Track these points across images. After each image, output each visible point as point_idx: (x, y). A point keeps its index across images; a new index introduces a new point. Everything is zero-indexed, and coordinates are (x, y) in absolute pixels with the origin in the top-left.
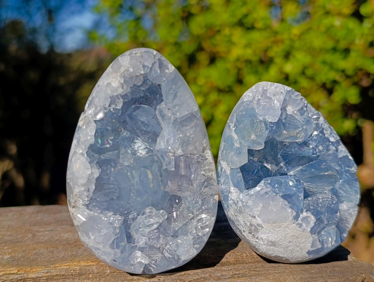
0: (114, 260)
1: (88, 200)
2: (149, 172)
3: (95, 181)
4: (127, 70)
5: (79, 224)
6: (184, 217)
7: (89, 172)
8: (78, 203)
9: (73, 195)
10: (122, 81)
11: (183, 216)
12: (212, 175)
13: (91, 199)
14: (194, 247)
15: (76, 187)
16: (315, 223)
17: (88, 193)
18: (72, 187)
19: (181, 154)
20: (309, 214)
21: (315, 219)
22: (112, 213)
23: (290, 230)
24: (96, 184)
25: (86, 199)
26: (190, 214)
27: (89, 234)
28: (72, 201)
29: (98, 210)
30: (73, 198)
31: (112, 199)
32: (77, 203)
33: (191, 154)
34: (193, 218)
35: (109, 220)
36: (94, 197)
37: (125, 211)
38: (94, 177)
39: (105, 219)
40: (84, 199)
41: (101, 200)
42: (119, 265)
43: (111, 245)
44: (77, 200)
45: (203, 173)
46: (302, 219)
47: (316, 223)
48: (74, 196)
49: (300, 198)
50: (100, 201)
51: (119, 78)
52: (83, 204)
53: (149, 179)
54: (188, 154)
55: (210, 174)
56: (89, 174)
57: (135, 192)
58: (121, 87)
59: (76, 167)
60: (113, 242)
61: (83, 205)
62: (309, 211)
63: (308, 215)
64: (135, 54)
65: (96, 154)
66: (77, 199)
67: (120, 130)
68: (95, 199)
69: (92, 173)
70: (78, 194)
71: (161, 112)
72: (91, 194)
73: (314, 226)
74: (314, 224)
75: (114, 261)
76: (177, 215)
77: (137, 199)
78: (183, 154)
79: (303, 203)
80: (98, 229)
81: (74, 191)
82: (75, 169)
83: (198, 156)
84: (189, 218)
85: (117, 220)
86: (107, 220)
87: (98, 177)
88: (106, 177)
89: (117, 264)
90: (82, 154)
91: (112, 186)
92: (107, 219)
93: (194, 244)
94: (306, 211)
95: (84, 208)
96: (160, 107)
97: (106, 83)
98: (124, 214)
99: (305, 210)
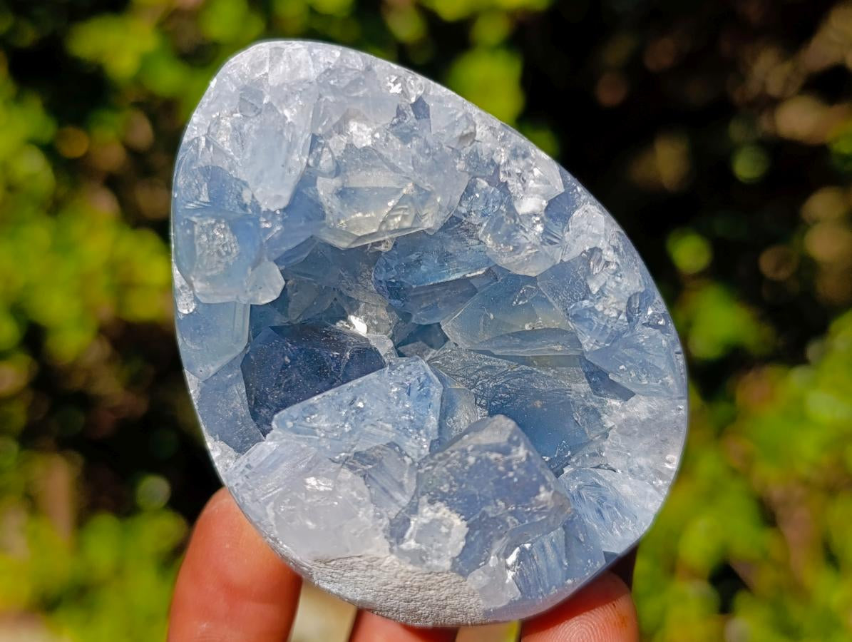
16: (467, 536)
20: (443, 511)
21: (465, 523)
23: (386, 574)
46: (420, 532)
47: (473, 539)
49: (406, 458)
62: (441, 501)
63: (439, 515)
73: (464, 548)
74: (463, 544)
79: (418, 474)
94: (431, 502)
99: (425, 499)
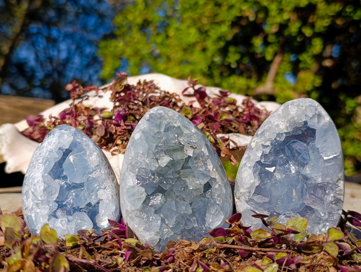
2: (294, 190)
4: (293, 118)
7: (252, 181)
8: (242, 198)
10: (288, 125)
13: (250, 198)
15: (242, 188)
17: (249, 194)
19: (319, 182)
24: (255, 189)
25: (247, 198)
33: (327, 183)
38: (255, 185)
44: (241, 196)
48: (240, 193)
51: (286, 123)
53: (293, 195)
54: (325, 183)
55: (339, 197)
56: (252, 183)
58: (286, 128)
59: (244, 175)
61: (245, 200)
64: (302, 106)
65: (259, 165)
69: (254, 182)
72: (251, 195)
78: (321, 182)
81: (240, 190)
87: (257, 186)
88: (263, 187)
90: (250, 167)
95: (245, 202)
97: (276, 123)
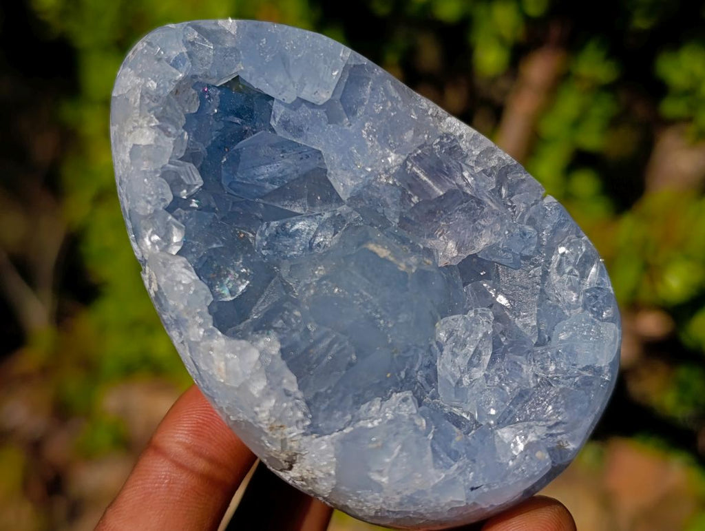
0: (472, 489)
1: (305, 414)
2: (372, 246)
3: (284, 363)
4: (146, 93)
5: (334, 482)
6: (527, 288)
7: (255, 355)
8: (292, 440)
9: (266, 434)
10: (155, 122)
11: (522, 287)
12: (499, 159)
13: (308, 403)
14: (603, 321)
15: (257, 409)
17: (291, 399)
18: (251, 420)
19: (400, 162)
22: (377, 401)
25: (300, 415)
26: (532, 272)
27: (371, 480)
28: (275, 448)
29: (344, 415)
30: (272, 441)
31: (351, 364)
32: (290, 444)
33: (420, 148)
34: (546, 274)
35: (384, 417)
36: (311, 396)
37: (399, 374)
38: (273, 356)
39: (376, 423)
40: (294, 420)
41: (329, 388)
42: (493, 488)
43: (435, 461)
44: (283, 437)
45: (480, 169)
48: (270, 433)
50: (329, 391)
51: (144, 123)
52: (303, 431)
53: (385, 260)
54: (415, 151)
55: (497, 161)
56: (259, 359)
57: (383, 313)
58: (162, 134)
59: (219, 369)
60: (434, 450)
61: (304, 434)
66: (282, 434)
67: (242, 235)
68: (317, 395)
69: (263, 352)
70: (273, 419)
71: (285, 124)
72: (300, 395)
75: (474, 491)
76: (507, 296)
77: (400, 321)
78: (404, 157)
80: (378, 447)
81: (260, 422)
82: (222, 378)
83: (438, 140)
84: (538, 279)
85: (400, 406)
86: (379, 423)
87: (282, 350)
89: (486, 490)
90: (208, 335)
91: (327, 342)
92: (380, 420)
93: (599, 314)
95: (313, 439)
96: (277, 119)
97: (127, 158)
98: (402, 381)
